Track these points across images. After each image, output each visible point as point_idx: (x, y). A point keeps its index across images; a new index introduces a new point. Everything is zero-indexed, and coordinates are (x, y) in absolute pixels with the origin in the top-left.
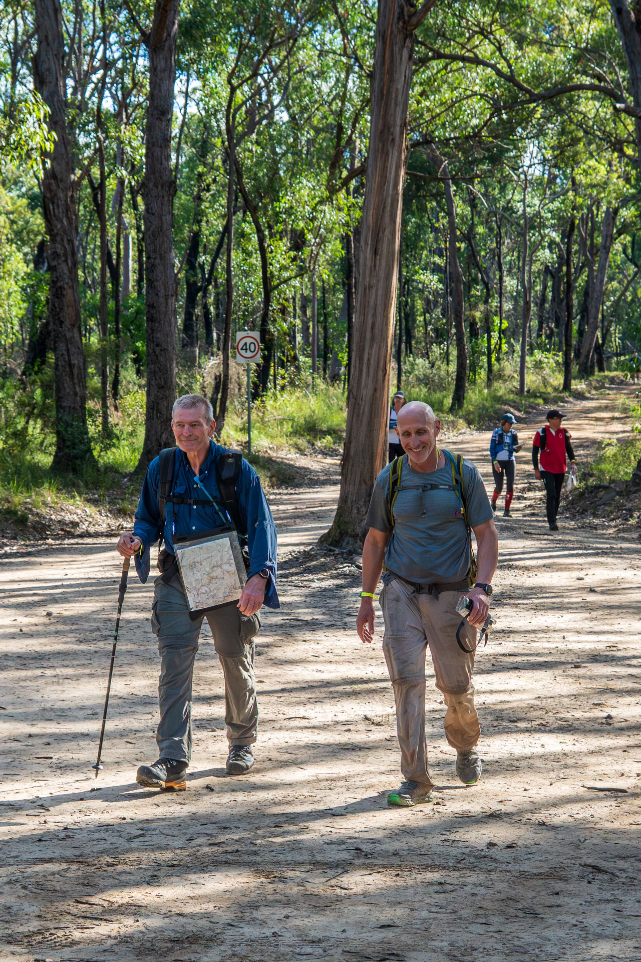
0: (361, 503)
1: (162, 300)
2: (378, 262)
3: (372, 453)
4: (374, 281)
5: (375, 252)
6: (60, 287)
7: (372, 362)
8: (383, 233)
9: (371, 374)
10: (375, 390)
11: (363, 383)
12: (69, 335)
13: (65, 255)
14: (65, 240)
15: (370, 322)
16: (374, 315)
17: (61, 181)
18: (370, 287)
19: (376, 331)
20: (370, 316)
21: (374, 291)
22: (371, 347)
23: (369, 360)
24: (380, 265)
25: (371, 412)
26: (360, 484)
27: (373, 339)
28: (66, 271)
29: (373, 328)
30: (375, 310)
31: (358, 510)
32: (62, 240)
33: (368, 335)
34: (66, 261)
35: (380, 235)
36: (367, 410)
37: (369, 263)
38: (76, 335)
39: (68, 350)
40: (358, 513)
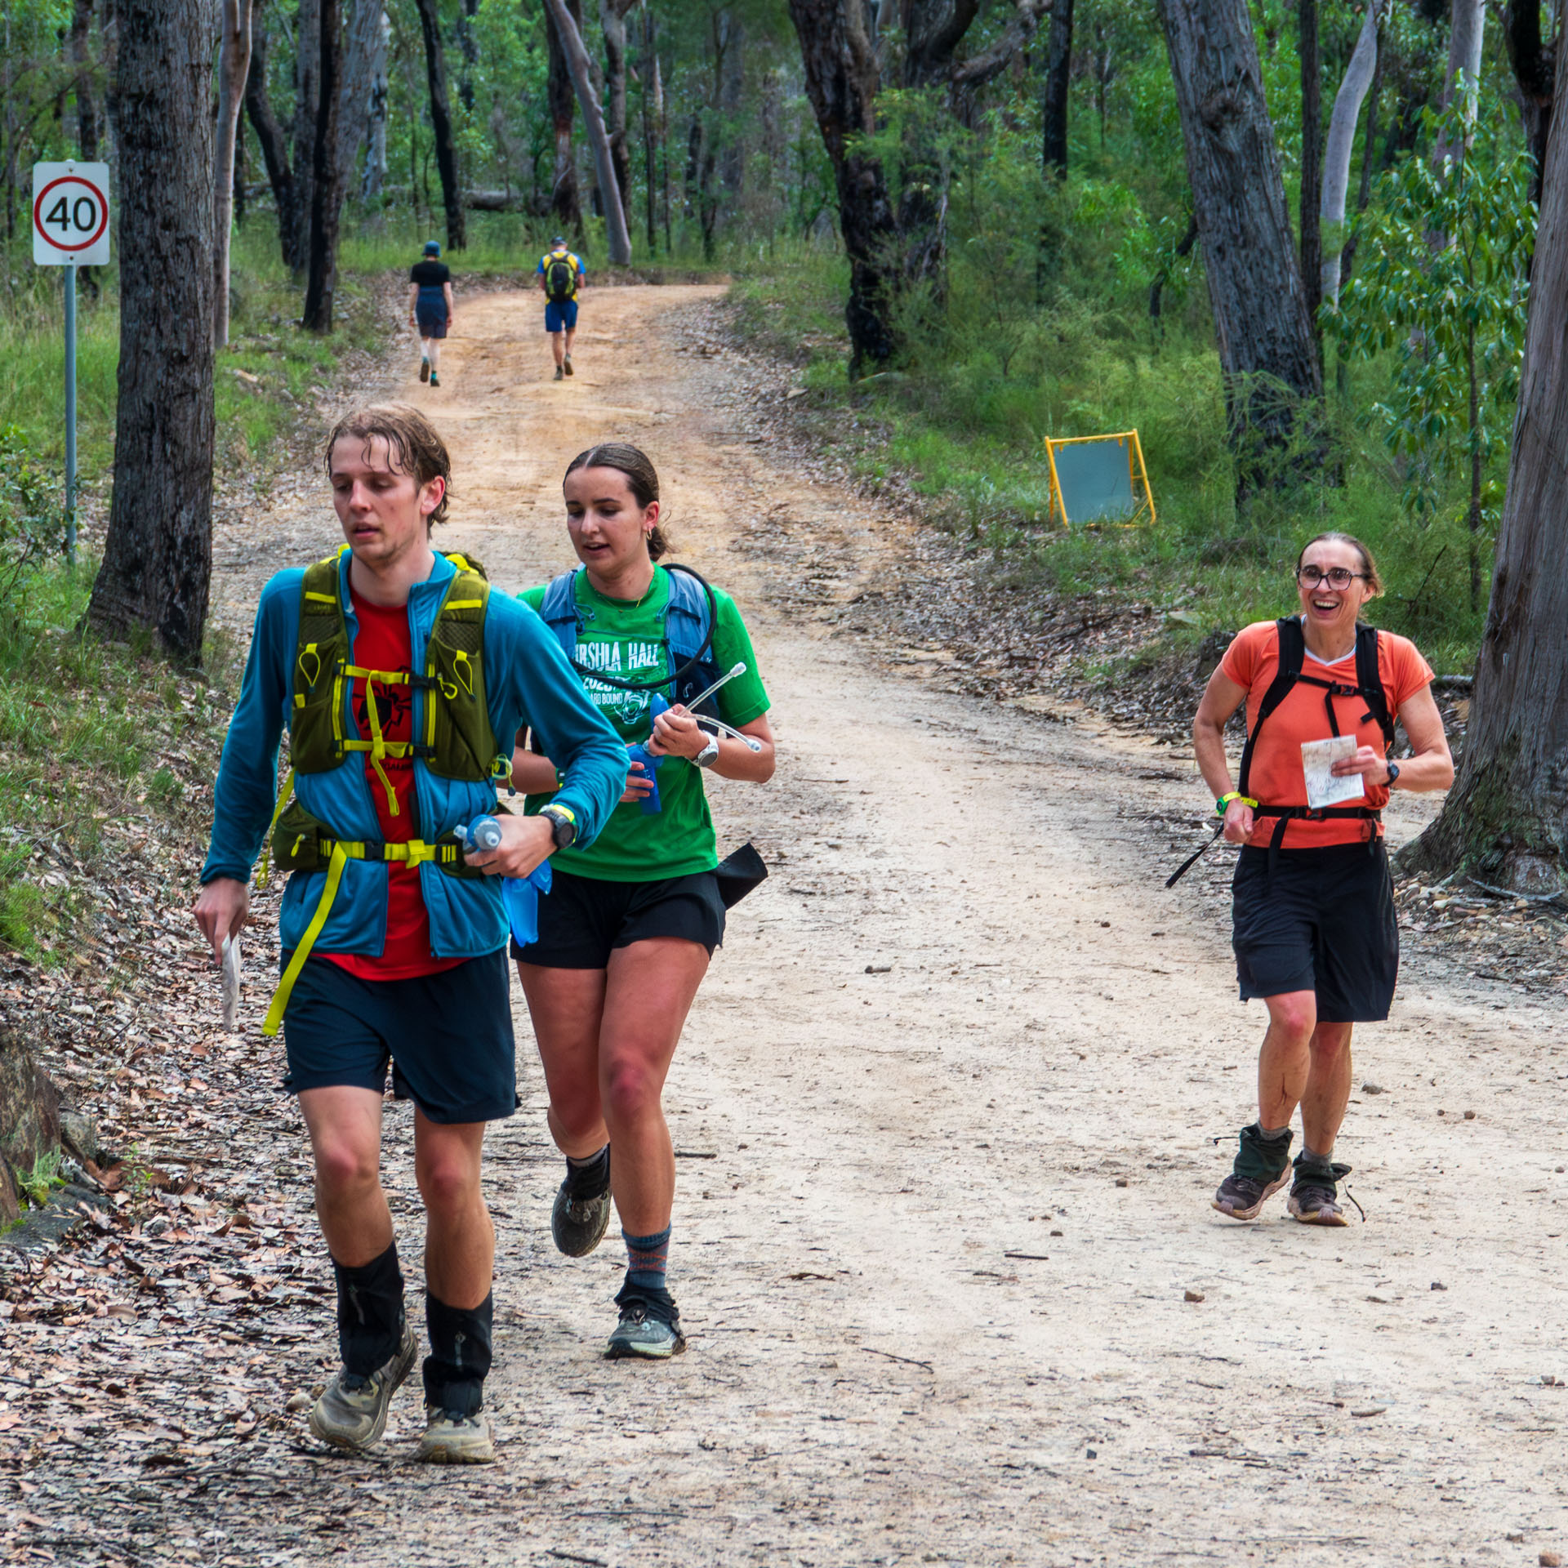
40: (1553, 787)
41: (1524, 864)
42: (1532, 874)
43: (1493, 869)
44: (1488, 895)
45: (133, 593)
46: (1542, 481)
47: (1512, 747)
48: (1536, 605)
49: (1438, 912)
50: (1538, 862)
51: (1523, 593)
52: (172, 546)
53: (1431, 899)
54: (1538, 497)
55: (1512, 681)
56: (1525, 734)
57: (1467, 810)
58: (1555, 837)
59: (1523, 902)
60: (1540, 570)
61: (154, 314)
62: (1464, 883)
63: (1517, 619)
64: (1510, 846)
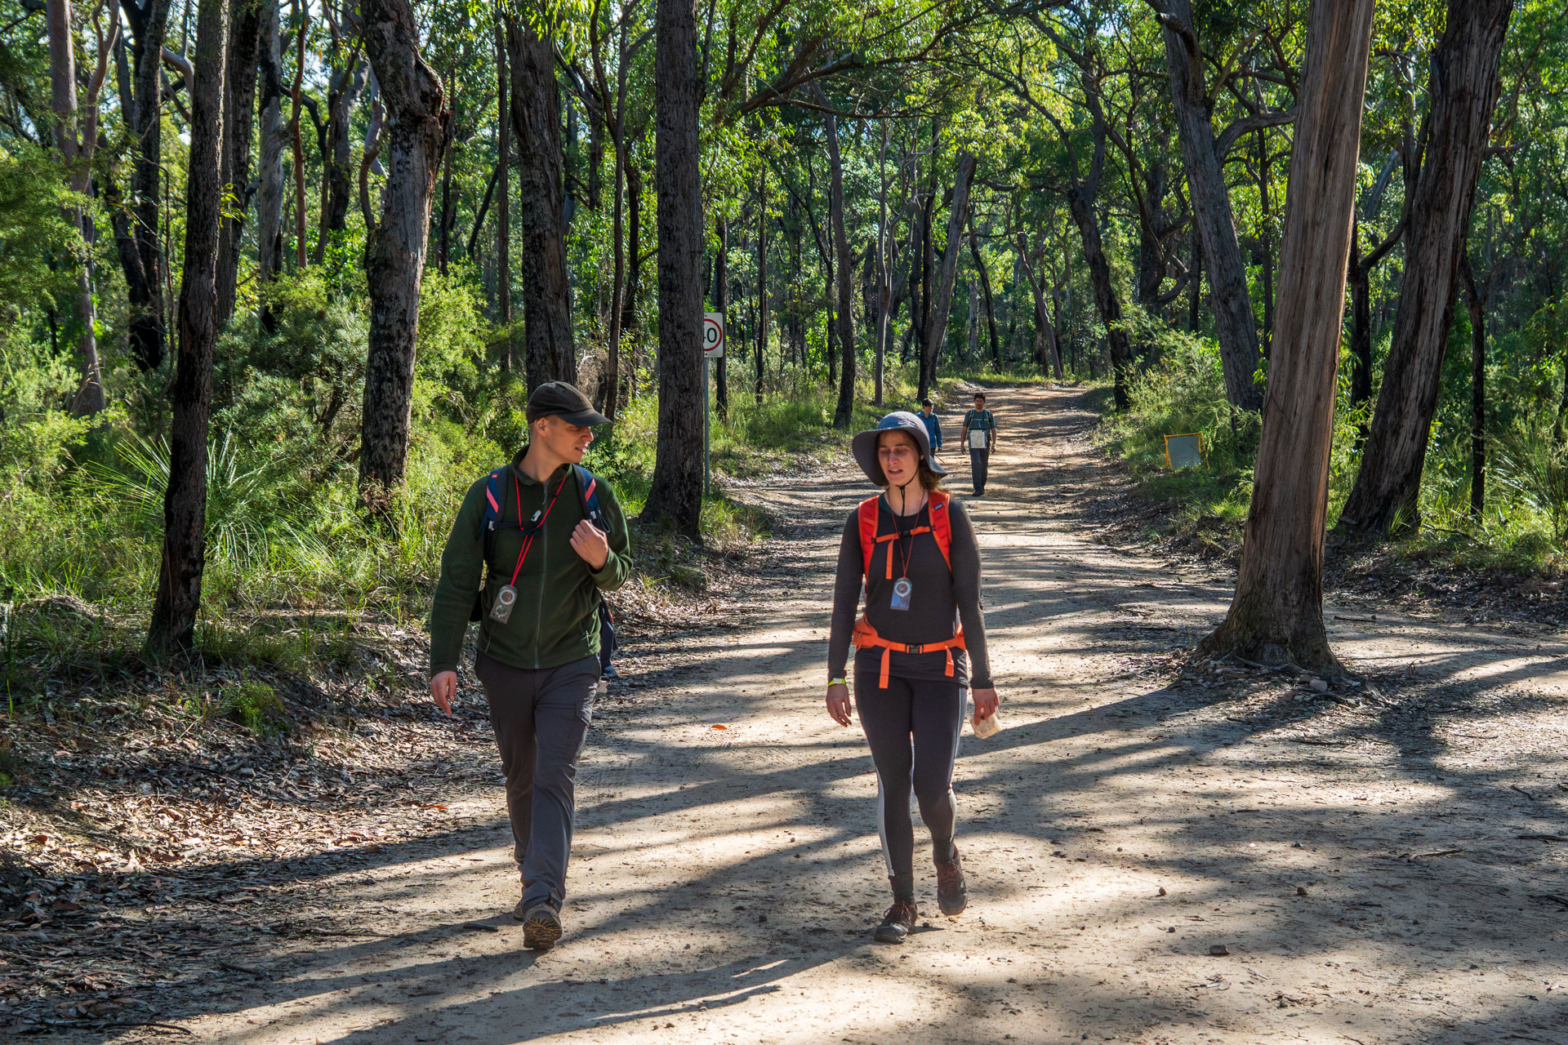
0: (1291, 587)
1: (686, 259)
2: (1330, 182)
3: (1310, 504)
4: (1322, 215)
5: (1327, 165)
6: (539, 236)
7: (1315, 349)
8: (1341, 132)
9: (1313, 371)
10: (1318, 398)
11: (1298, 386)
12: (551, 308)
13: (547, 186)
14: (547, 164)
15: (1313, 283)
16: (1321, 271)
17: (541, 73)
18: (1315, 224)
19: (1324, 297)
20: (1313, 272)
21: (1322, 231)
22: (1314, 324)
23: (1309, 347)
24: (1334, 187)
25: (1310, 434)
26: (1289, 555)
27: (1317, 311)
28: (548, 211)
29: (1318, 294)
30: (1323, 262)
31: (1285, 598)
32: (542, 163)
33: (1310, 304)
34: (548, 196)
35: (1336, 136)
36: (1303, 432)
37: (1313, 185)
38: (563, 309)
39: (550, 332)
40: (1285, 604)
41: (1268, 648)
42: (1273, 654)
43: (1250, 651)
44: (1247, 666)
45: (664, 499)
46: (1279, 433)
47: (1262, 583)
48: (1275, 501)
49: (1218, 675)
50: (1276, 647)
51: (1268, 496)
52: (682, 477)
53: (1215, 668)
54: (1276, 443)
55: (1262, 546)
56: (1270, 574)
57: (1239, 618)
58: (1287, 633)
59: (1265, 671)
60: (1277, 482)
61: (673, 369)
62: (1234, 659)
63: (1265, 510)
64: (1260, 639)
